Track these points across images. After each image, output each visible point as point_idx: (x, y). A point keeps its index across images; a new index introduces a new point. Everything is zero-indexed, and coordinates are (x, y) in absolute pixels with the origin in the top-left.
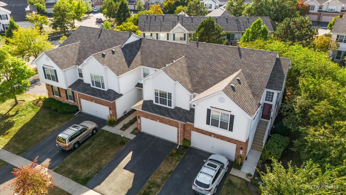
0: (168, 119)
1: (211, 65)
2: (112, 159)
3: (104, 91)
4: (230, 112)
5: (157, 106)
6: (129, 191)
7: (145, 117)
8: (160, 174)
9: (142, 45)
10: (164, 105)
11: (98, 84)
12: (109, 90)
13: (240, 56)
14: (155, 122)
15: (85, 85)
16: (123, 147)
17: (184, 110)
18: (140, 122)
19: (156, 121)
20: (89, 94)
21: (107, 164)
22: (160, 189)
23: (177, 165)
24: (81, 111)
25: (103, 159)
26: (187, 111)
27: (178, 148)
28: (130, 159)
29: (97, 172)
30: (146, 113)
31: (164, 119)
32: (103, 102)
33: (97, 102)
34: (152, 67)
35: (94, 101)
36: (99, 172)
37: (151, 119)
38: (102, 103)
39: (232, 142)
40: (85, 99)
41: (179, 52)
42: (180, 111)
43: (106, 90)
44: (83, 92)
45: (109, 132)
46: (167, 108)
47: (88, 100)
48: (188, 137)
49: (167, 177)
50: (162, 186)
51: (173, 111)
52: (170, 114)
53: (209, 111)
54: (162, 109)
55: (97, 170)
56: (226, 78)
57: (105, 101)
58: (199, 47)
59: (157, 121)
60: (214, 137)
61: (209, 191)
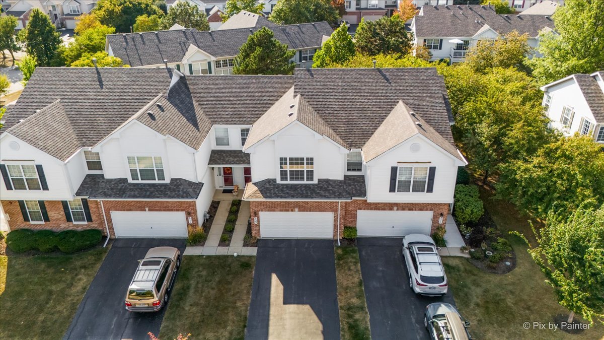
0: (317, 202)
1: (352, 101)
2: (251, 297)
3: (165, 185)
4: (430, 162)
5: (287, 185)
6: (323, 332)
7: (269, 211)
8: (348, 291)
9: (191, 88)
10: (298, 180)
11: (147, 173)
12: (172, 180)
13: (388, 80)
14: (290, 213)
15: (113, 183)
16: (252, 272)
17: (335, 181)
18: (259, 221)
19: (292, 211)
20: (134, 196)
21: (249, 308)
22: (366, 313)
23: (360, 269)
24: (113, 237)
25: (235, 303)
26: (340, 181)
27: (339, 245)
28: (281, 287)
29: (245, 326)
30: (271, 202)
31: (307, 203)
32: (169, 205)
33: (153, 208)
34: (235, 124)
35: (147, 209)
36: (247, 325)
37: (281, 211)
38: (167, 207)
39: (427, 210)
40: (124, 210)
41: (271, 90)
42: (329, 184)
43: (167, 181)
44: (121, 197)
45: (203, 256)
46: (306, 185)
47: (131, 210)
48: (351, 222)
49: (361, 291)
50: (366, 306)
51: (318, 187)
52: (319, 193)
53: (394, 170)
54: (298, 188)
55: (242, 324)
56: (386, 116)
57: (176, 202)
58: (315, 76)
59: (295, 211)
60: (397, 210)
61: (446, 285)
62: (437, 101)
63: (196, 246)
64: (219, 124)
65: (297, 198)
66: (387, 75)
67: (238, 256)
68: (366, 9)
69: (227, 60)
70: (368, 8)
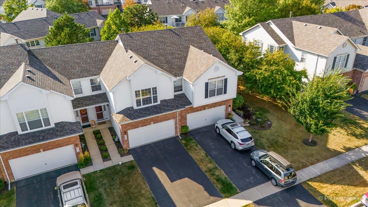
0: (163, 115)
1: (163, 49)
2: (147, 185)
3: (52, 129)
4: (225, 76)
5: (142, 109)
7: (134, 128)
8: (203, 161)
10: (148, 104)
11: (35, 124)
12: (55, 124)
14: (148, 126)
15: (5, 138)
16: (138, 170)
17: (170, 100)
18: (128, 137)
19: (149, 124)
21: (151, 192)
22: (220, 170)
23: (201, 148)
24: (13, 181)
25: (141, 192)
26: (173, 99)
27: (181, 138)
28: (163, 173)
29: (156, 204)
30: (135, 122)
31: (158, 117)
32: (60, 142)
33: (46, 148)
34: (86, 77)
35: (41, 150)
36: (156, 202)
37: (142, 126)
38: (59, 144)
39: (222, 105)
40: (21, 156)
41: (102, 51)
42: (167, 102)
43: (52, 125)
44: (17, 146)
45: (97, 171)
46: (154, 106)
47: (27, 155)
48: (183, 123)
49: (209, 159)
50: (217, 166)
51: (162, 105)
52: (164, 109)
53: (207, 84)
54: (150, 109)
55: (154, 203)
56: (187, 55)
57: (66, 139)
58: (133, 37)
59: (151, 124)
60: (208, 109)
61: (254, 141)
62: (209, 43)
63: (88, 166)
64: (74, 79)
65: (153, 115)
66: (176, 32)
67: (122, 164)
68: (102, 5)
69: (34, 41)
70: (104, 4)
